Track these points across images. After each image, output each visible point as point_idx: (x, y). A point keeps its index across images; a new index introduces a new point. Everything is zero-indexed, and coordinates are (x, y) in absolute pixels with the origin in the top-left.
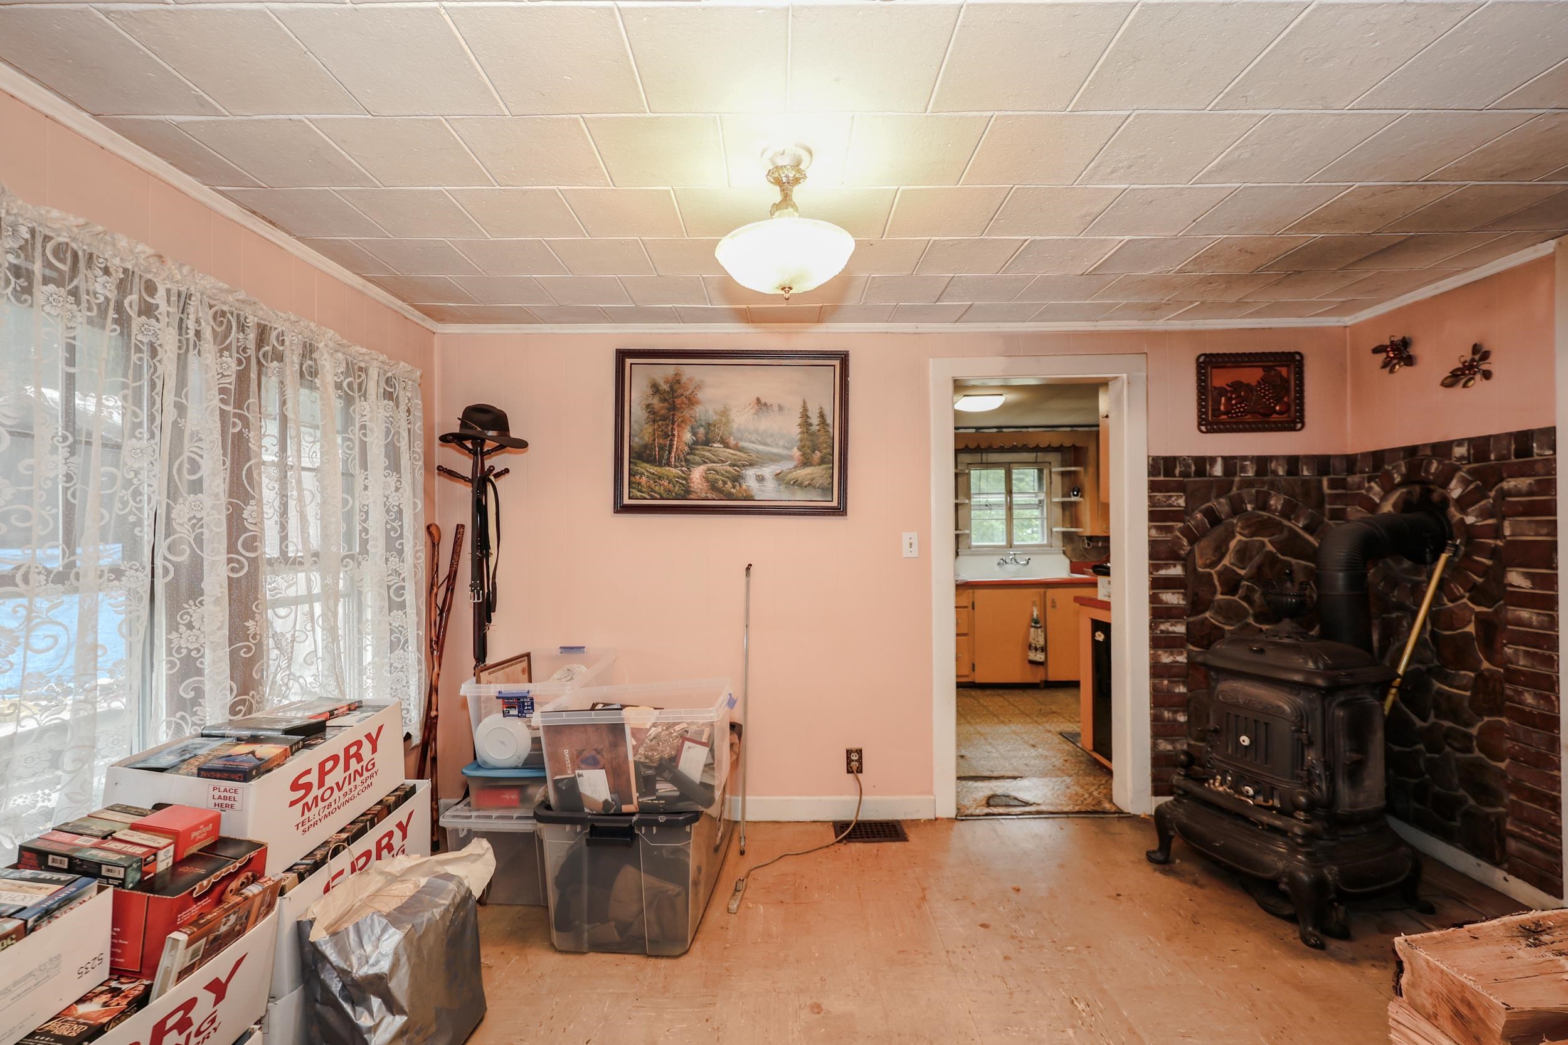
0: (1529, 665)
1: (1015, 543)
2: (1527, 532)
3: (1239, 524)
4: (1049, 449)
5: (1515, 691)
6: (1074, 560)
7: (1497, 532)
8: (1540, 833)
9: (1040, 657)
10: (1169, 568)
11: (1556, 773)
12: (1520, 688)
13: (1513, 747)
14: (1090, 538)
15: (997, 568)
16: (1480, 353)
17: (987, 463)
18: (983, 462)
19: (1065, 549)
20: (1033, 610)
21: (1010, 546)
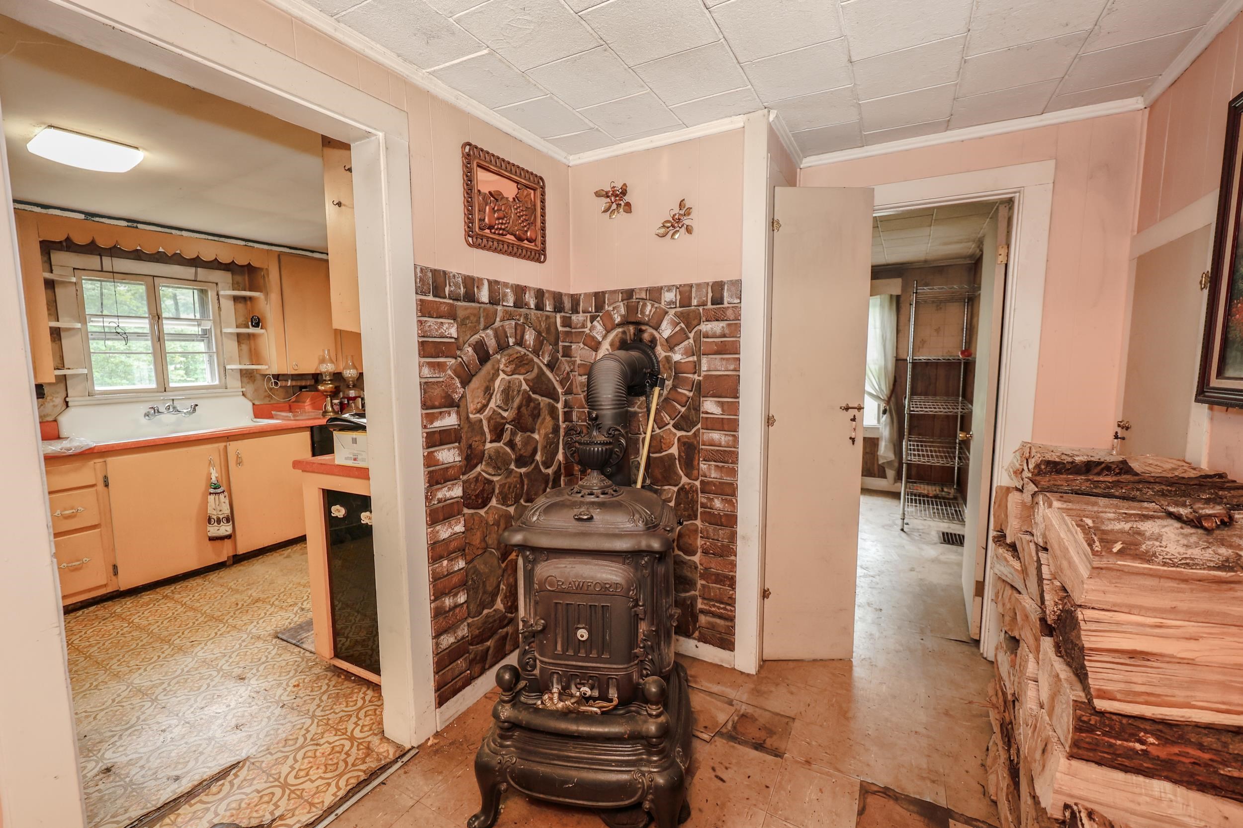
0: (718, 477)
1: (172, 385)
2: (719, 368)
3: (503, 360)
4: (215, 265)
5: (708, 498)
6: (257, 403)
7: (696, 368)
8: (722, 606)
9: (225, 529)
10: (444, 418)
11: (733, 558)
12: (711, 496)
13: (705, 544)
14: (277, 377)
15: (144, 421)
16: (685, 210)
17: (113, 272)
18: (104, 270)
19: (244, 390)
20: (211, 471)
21: (164, 389)
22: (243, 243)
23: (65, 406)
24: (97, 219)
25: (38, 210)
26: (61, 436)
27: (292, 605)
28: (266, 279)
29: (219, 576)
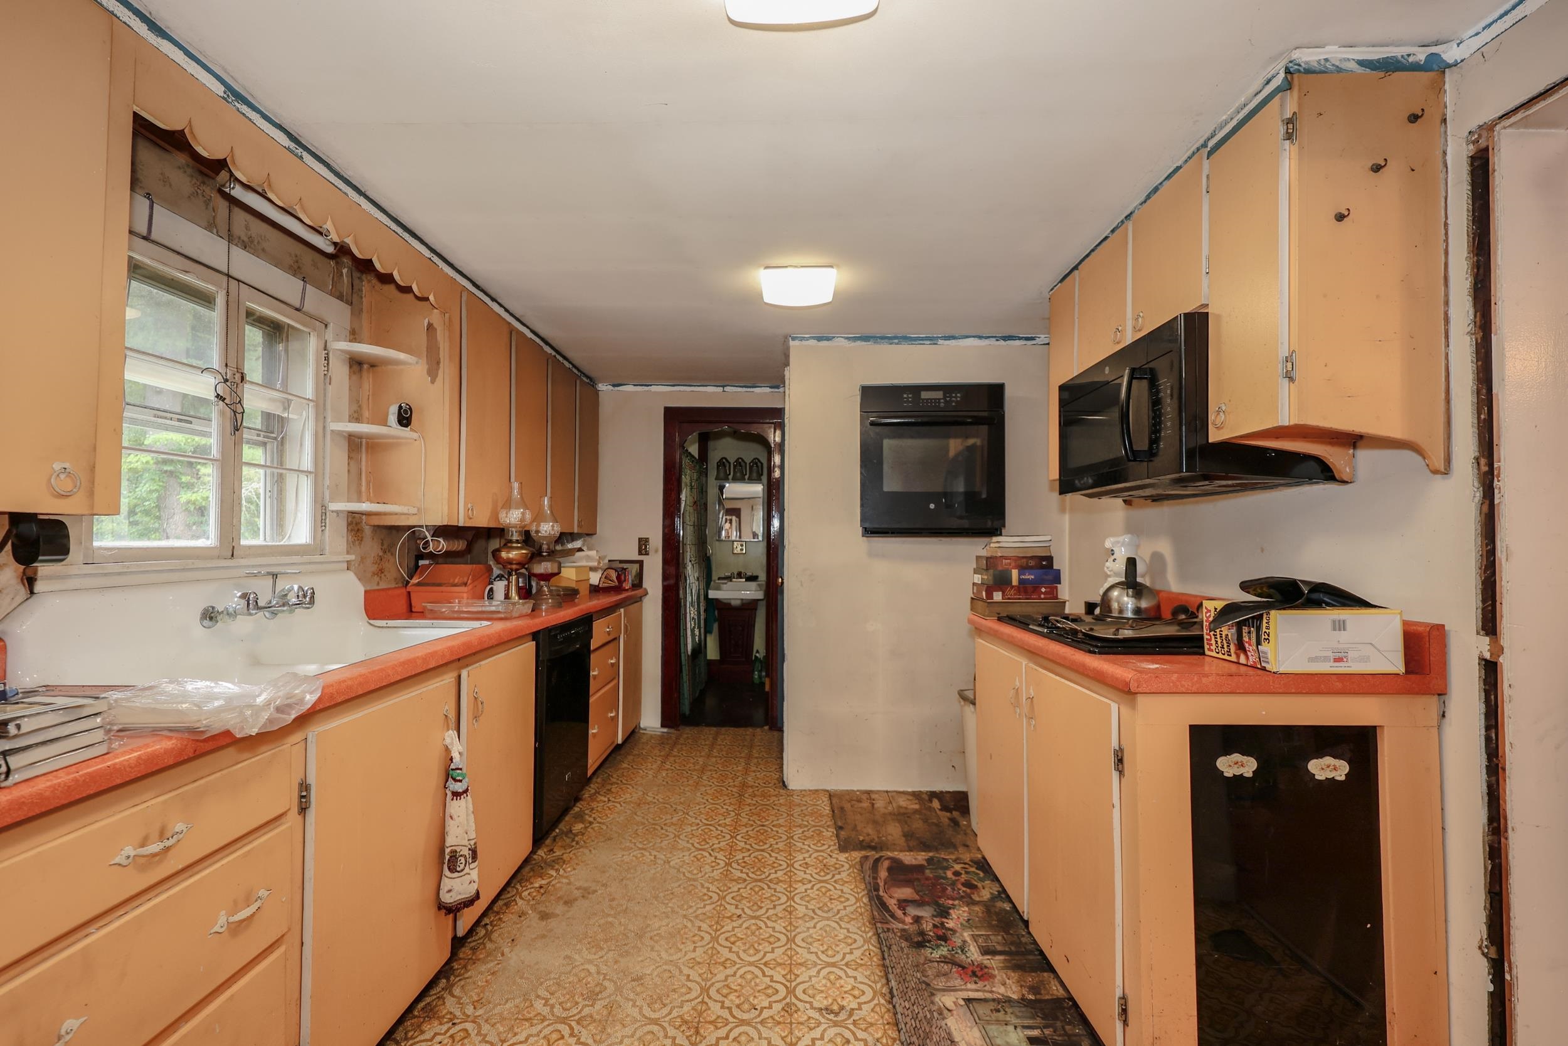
18: (154, 236)
19: (352, 557)
20: (448, 741)
21: (230, 548)
22: (427, 253)
23: (25, 592)
24: (244, 108)
27: (789, 1009)
28: (439, 333)
29: (465, 1000)
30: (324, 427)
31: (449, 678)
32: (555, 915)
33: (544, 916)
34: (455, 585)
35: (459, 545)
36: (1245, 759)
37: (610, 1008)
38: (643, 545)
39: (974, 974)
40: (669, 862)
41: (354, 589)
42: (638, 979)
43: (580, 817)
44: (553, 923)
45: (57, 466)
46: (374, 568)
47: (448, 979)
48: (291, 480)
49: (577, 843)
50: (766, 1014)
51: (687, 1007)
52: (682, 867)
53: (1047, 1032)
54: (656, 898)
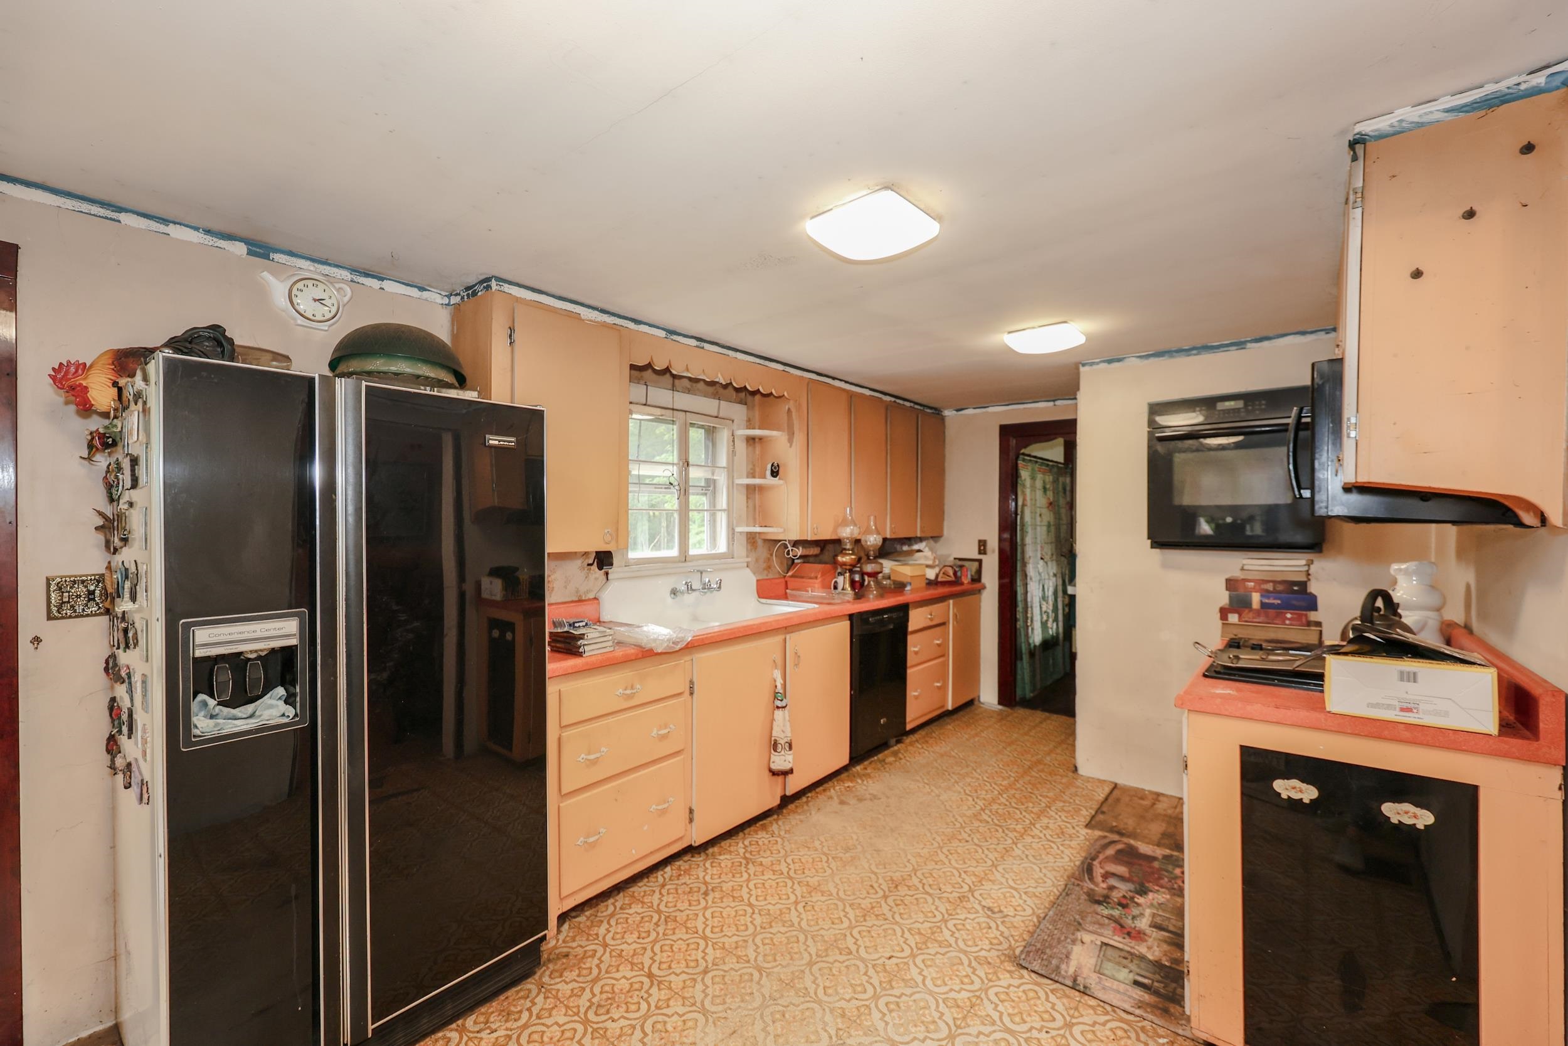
1: (691, 552)
6: (759, 577)
9: (788, 759)
14: (795, 544)
17: (673, 409)
18: (648, 403)
19: (749, 559)
20: (775, 676)
21: (684, 557)
23: (605, 579)
24: (675, 337)
25: (631, 325)
26: (601, 620)
27: (962, 898)
28: (794, 414)
29: (782, 828)
30: (733, 483)
31: (779, 638)
32: (848, 804)
33: (842, 803)
34: (811, 578)
35: (815, 551)
36: (1304, 786)
37: (853, 858)
38: (982, 546)
39: (1129, 934)
40: (939, 796)
41: (750, 579)
42: (878, 851)
43: (895, 754)
44: (845, 808)
45: (606, 531)
46: (765, 565)
47: (778, 815)
48: (719, 514)
49: (885, 769)
50: (945, 895)
51: (898, 874)
52: (946, 801)
53: (1156, 984)
54: (916, 814)
